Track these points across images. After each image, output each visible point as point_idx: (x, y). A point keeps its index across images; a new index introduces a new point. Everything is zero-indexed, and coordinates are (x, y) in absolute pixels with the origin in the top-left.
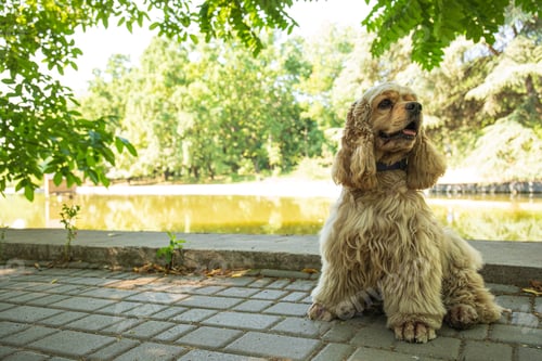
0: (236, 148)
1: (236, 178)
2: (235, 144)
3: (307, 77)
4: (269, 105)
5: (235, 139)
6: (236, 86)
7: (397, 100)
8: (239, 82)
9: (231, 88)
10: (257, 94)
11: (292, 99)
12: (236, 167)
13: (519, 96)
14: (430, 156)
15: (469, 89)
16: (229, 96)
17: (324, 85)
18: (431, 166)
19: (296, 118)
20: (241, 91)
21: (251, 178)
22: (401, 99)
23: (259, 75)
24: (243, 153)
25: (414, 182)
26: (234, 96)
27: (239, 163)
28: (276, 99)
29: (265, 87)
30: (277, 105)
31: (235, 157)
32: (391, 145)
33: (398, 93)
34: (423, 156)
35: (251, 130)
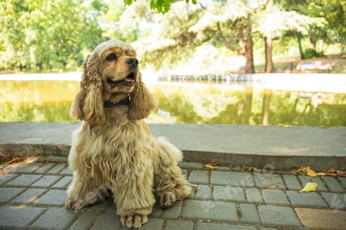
0: (65, 52)
1: (65, 70)
2: (64, 50)
3: (106, 12)
4: (84, 28)
5: (64, 47)
6: (63, 15)
7: (121, 55)
8: (65, 13)
9: (60, 16)
10: (76, 20)
11: (98, 25)
12: (65, 64)
13: (214, 32)
14: (145, 97)
15: (190, 26)
16: (58, 21)
17: (115, 18)
18: (146, 103)
19: (100, 36)
20: (66, 18)
21: (74, 70)
22: (124, 53)
23: (77, 9)
24: (69, 55)
25: (134, 115)
26: (62, 21)
27: (66, 62)
28: (87, 25)
29: (81, 17)
30: (88, 28)
31: (64, 58)
32: (116, 89)
33: (121, 49)
34: (141, 96)
35: (73, 42)
